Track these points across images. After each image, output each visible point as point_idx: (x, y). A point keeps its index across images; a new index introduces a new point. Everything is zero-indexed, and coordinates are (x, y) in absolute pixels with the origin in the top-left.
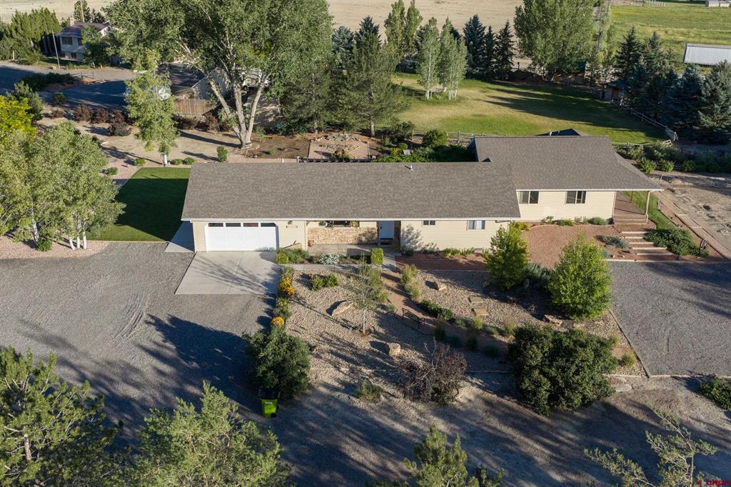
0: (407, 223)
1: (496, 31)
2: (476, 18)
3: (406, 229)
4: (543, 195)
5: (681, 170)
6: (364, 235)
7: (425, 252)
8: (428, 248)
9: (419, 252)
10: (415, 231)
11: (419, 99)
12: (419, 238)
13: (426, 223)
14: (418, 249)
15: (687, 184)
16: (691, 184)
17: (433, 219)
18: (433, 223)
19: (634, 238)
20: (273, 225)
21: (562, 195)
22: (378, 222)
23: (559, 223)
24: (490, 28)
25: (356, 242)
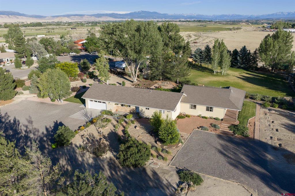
0: (141, 108)
1: (252, 51)
2: (245, 47)
3: (141, 110)
4: (198, 106)
5: (281, 108)
6: (132, 110)
7: (146, 118)
8: (147, 117)
9: (144, 118)
10: (143, 111)
11: (212, 74)
12: (145, 113)
13: (146, 109)
14: (144, 117)
15: (276, 113)
16: (278, 113)
17: (148, 108)
18: (148, 109)
19: (225, 126)
20: (105, 103)
21: (204, 108)
22: (136, 107)
23: (203, 117)
24: (250, 50)
25: (129, 112)
